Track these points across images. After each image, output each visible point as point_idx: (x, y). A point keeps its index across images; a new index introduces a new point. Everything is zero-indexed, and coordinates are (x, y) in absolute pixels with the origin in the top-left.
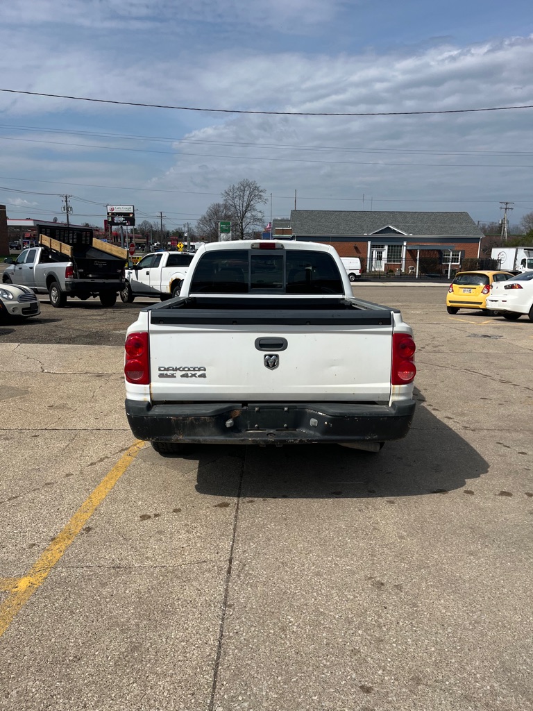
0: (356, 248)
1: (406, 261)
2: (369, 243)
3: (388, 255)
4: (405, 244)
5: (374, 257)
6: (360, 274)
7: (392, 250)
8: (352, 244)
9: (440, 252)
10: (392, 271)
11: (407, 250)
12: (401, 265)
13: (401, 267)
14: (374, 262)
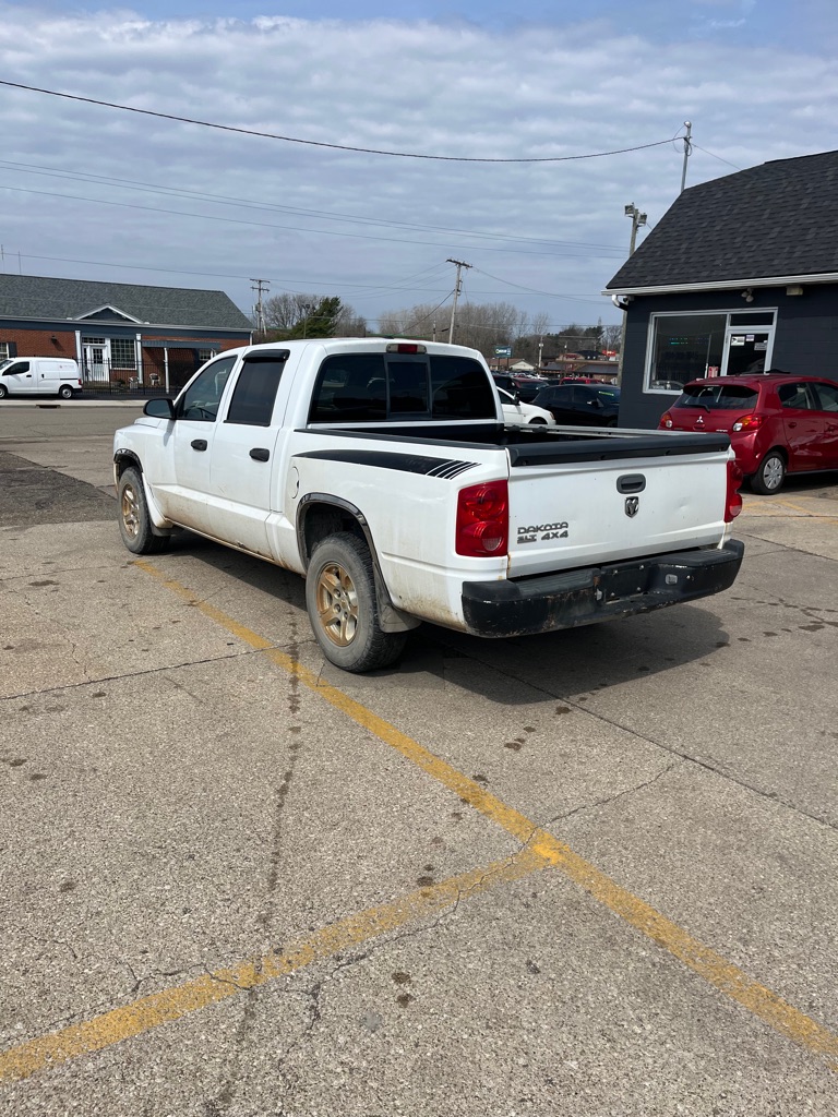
0: (55, 342)
1: (143, 365)
2: (78, 334)
3: (113, 356)
4: (139, 337)
5: (88, 357)
6: (80, 387)
7: (118, 346)
8: (48, 334)
9: (194, 352)
10: (123, 382)
11: (142, 347)
12: (137, 371)
13: (138, 376)
14: (89, 366)
